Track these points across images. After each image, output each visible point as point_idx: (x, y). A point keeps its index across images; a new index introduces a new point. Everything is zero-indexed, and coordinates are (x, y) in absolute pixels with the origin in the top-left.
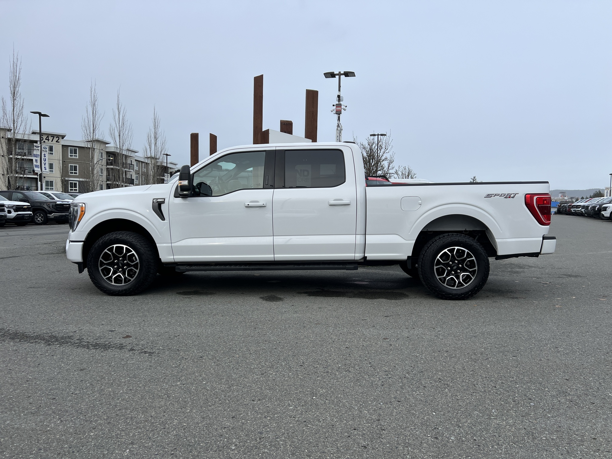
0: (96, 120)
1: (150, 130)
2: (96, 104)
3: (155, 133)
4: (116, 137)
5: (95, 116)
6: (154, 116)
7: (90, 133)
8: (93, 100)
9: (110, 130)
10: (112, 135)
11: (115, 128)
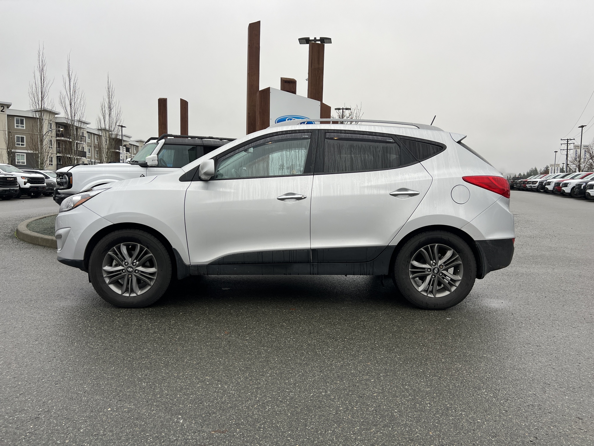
0: (45, 87)
1: (104, 99)
2: (44, 69)
3: (110, 104)
4: (67, 106)
5: (43, 83)
6: (108, 85)
7: (38, 100)
8: (41, 65)
9: (60, 98)
10: (62, 103)
11: (66, 97)
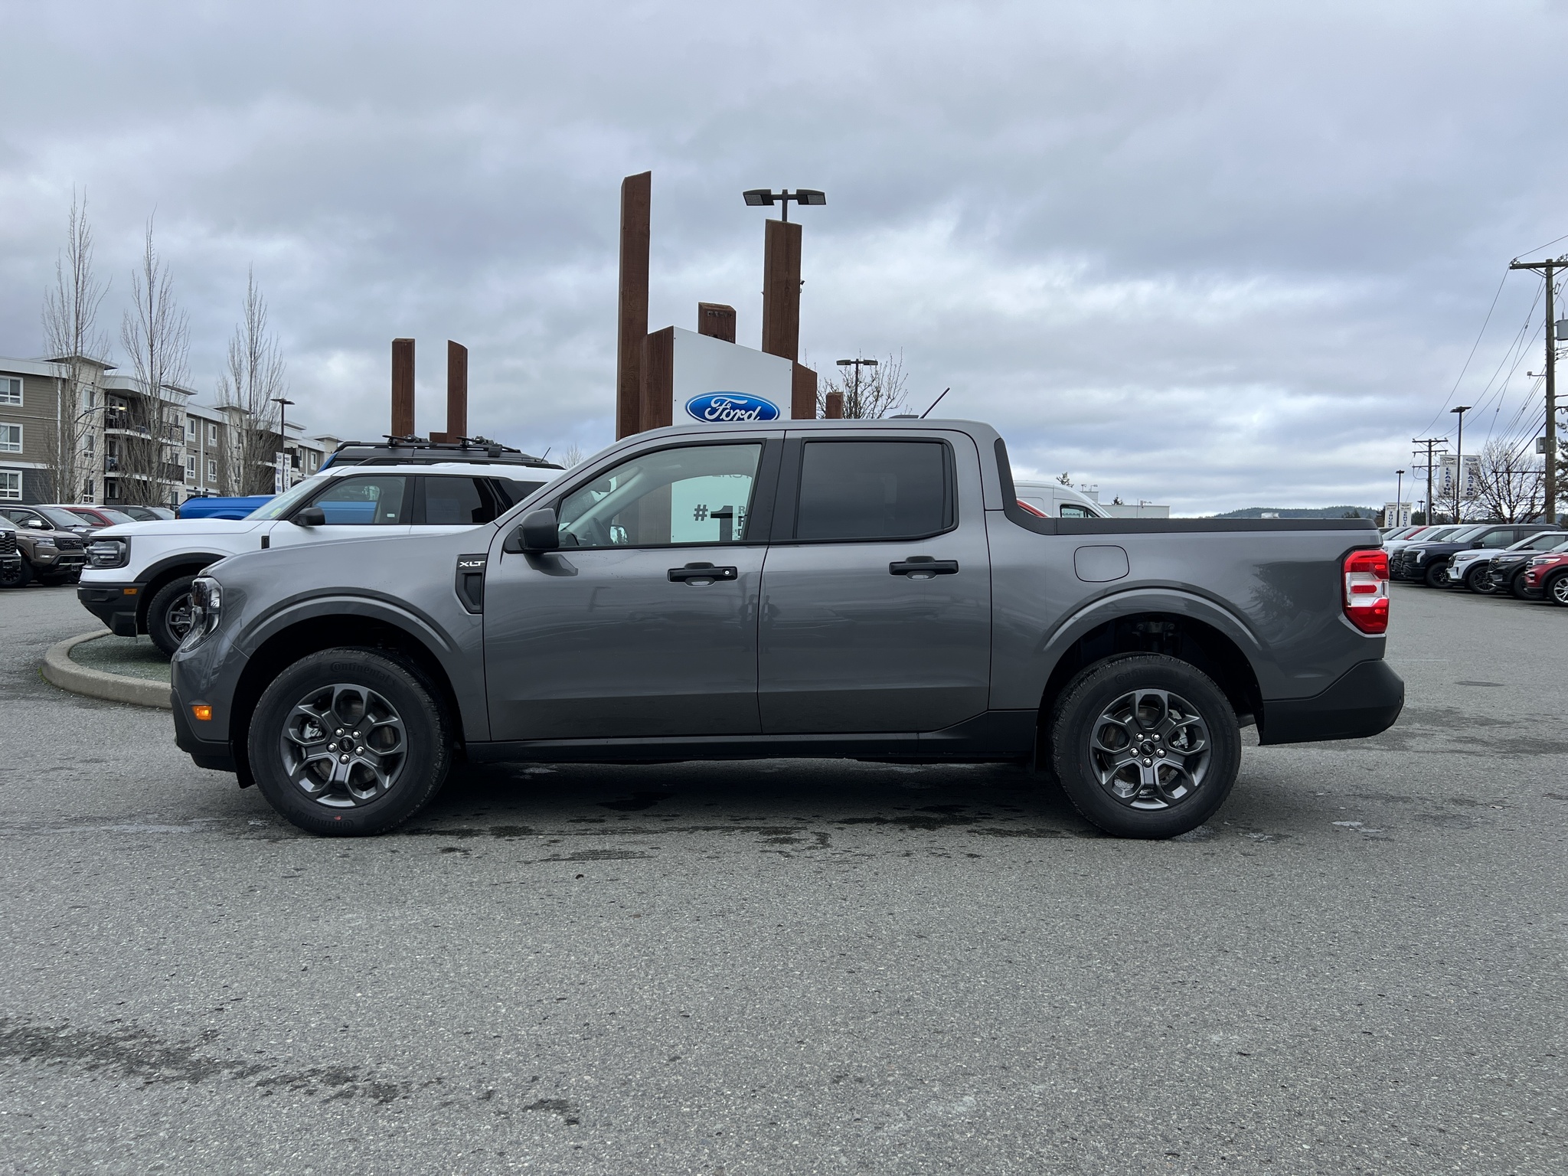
0: (86, 301)
1: (238, 332)
2: (86, 256)
3: (253, 342)
4: (140, 349)
5: (83, 290)
6: (251, 296)
7: (67, 334)
8: (77, 244)
9: (125, 330)
10: (129, 343)
11: (140, 325)
